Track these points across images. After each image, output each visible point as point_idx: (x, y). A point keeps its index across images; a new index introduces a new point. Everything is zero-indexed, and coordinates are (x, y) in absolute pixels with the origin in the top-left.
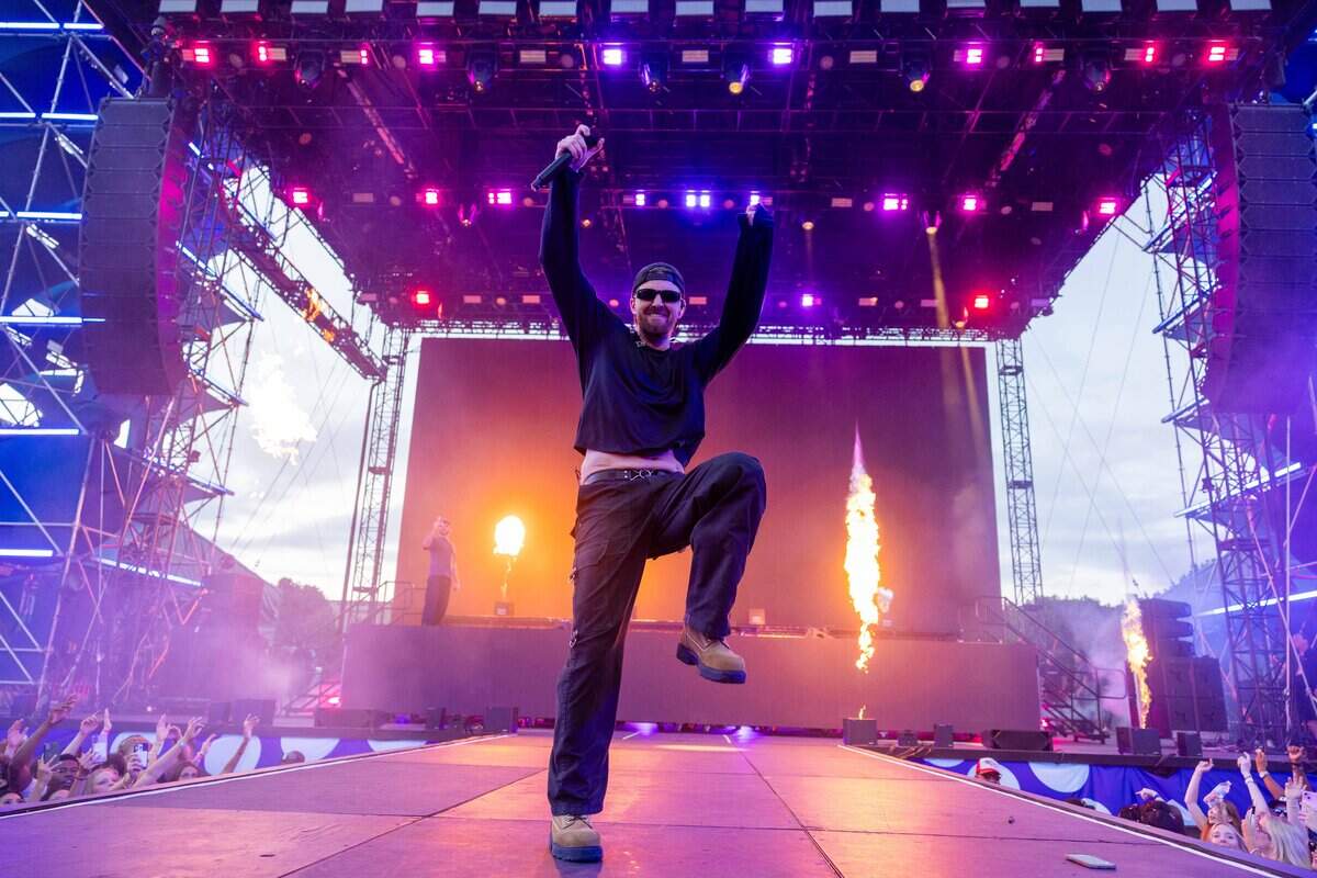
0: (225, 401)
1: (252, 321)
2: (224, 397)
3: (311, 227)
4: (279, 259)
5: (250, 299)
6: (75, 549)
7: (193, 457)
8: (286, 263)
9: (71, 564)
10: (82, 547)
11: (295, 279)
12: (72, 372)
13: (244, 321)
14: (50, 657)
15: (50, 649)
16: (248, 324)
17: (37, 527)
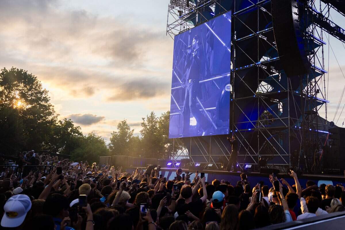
0: (320, 73)
1: (322, 45)
2: (319, 71)
3: (335, 8)
4: (328, 21)
5: (320, 38)
6: (290, 125)
7: (317, 91)
8: (331, 22)
9: (290, 129)
10: (291, 124)
11: (334, 26)
12: (277, 74)
13: (320, 46)
14: (291, 157)
15: (290, 154)
16: (321, 46)
17: (279, 119)
